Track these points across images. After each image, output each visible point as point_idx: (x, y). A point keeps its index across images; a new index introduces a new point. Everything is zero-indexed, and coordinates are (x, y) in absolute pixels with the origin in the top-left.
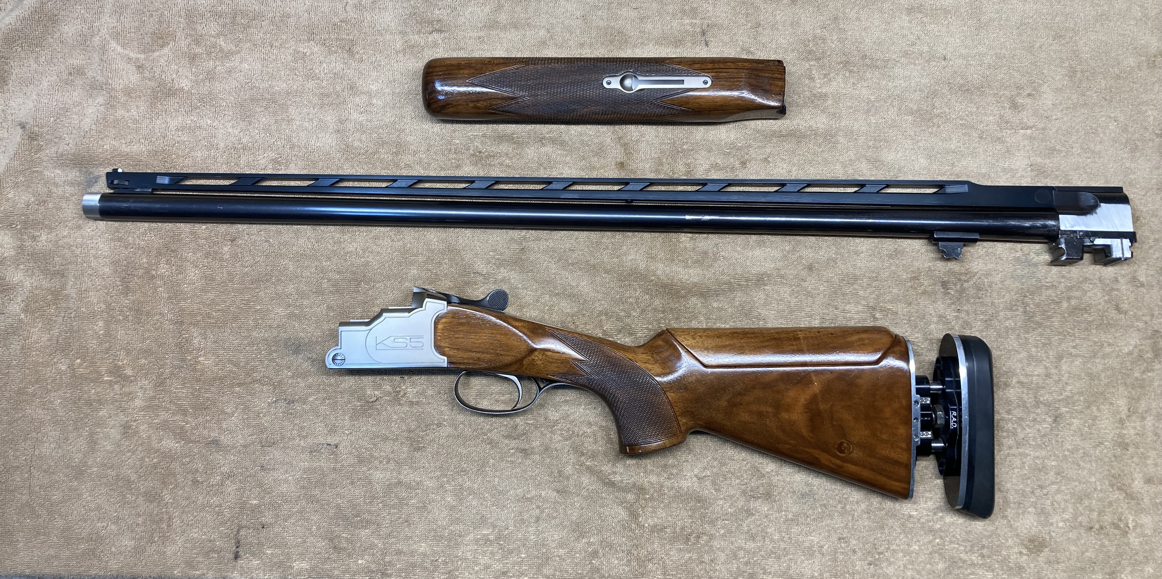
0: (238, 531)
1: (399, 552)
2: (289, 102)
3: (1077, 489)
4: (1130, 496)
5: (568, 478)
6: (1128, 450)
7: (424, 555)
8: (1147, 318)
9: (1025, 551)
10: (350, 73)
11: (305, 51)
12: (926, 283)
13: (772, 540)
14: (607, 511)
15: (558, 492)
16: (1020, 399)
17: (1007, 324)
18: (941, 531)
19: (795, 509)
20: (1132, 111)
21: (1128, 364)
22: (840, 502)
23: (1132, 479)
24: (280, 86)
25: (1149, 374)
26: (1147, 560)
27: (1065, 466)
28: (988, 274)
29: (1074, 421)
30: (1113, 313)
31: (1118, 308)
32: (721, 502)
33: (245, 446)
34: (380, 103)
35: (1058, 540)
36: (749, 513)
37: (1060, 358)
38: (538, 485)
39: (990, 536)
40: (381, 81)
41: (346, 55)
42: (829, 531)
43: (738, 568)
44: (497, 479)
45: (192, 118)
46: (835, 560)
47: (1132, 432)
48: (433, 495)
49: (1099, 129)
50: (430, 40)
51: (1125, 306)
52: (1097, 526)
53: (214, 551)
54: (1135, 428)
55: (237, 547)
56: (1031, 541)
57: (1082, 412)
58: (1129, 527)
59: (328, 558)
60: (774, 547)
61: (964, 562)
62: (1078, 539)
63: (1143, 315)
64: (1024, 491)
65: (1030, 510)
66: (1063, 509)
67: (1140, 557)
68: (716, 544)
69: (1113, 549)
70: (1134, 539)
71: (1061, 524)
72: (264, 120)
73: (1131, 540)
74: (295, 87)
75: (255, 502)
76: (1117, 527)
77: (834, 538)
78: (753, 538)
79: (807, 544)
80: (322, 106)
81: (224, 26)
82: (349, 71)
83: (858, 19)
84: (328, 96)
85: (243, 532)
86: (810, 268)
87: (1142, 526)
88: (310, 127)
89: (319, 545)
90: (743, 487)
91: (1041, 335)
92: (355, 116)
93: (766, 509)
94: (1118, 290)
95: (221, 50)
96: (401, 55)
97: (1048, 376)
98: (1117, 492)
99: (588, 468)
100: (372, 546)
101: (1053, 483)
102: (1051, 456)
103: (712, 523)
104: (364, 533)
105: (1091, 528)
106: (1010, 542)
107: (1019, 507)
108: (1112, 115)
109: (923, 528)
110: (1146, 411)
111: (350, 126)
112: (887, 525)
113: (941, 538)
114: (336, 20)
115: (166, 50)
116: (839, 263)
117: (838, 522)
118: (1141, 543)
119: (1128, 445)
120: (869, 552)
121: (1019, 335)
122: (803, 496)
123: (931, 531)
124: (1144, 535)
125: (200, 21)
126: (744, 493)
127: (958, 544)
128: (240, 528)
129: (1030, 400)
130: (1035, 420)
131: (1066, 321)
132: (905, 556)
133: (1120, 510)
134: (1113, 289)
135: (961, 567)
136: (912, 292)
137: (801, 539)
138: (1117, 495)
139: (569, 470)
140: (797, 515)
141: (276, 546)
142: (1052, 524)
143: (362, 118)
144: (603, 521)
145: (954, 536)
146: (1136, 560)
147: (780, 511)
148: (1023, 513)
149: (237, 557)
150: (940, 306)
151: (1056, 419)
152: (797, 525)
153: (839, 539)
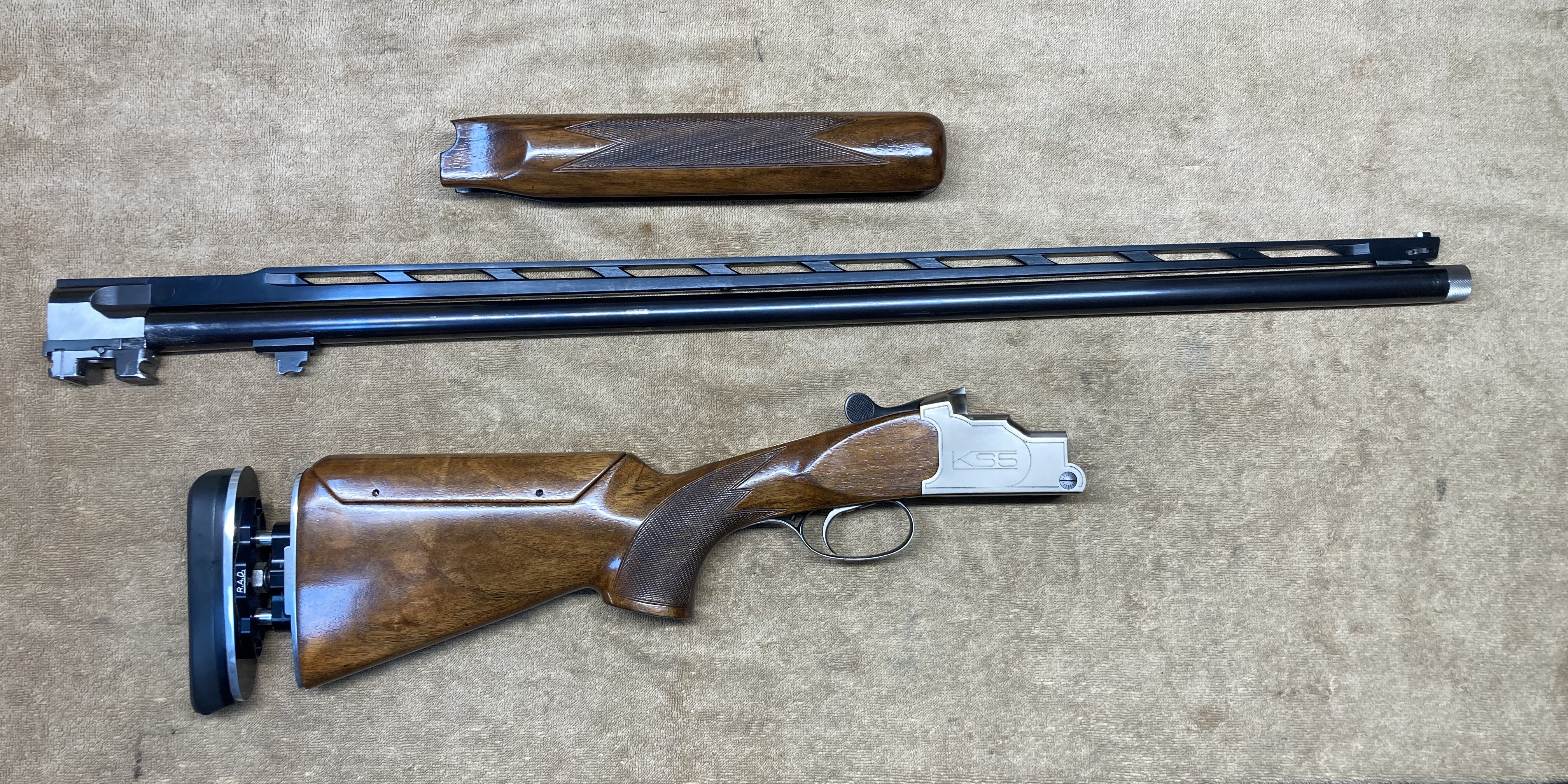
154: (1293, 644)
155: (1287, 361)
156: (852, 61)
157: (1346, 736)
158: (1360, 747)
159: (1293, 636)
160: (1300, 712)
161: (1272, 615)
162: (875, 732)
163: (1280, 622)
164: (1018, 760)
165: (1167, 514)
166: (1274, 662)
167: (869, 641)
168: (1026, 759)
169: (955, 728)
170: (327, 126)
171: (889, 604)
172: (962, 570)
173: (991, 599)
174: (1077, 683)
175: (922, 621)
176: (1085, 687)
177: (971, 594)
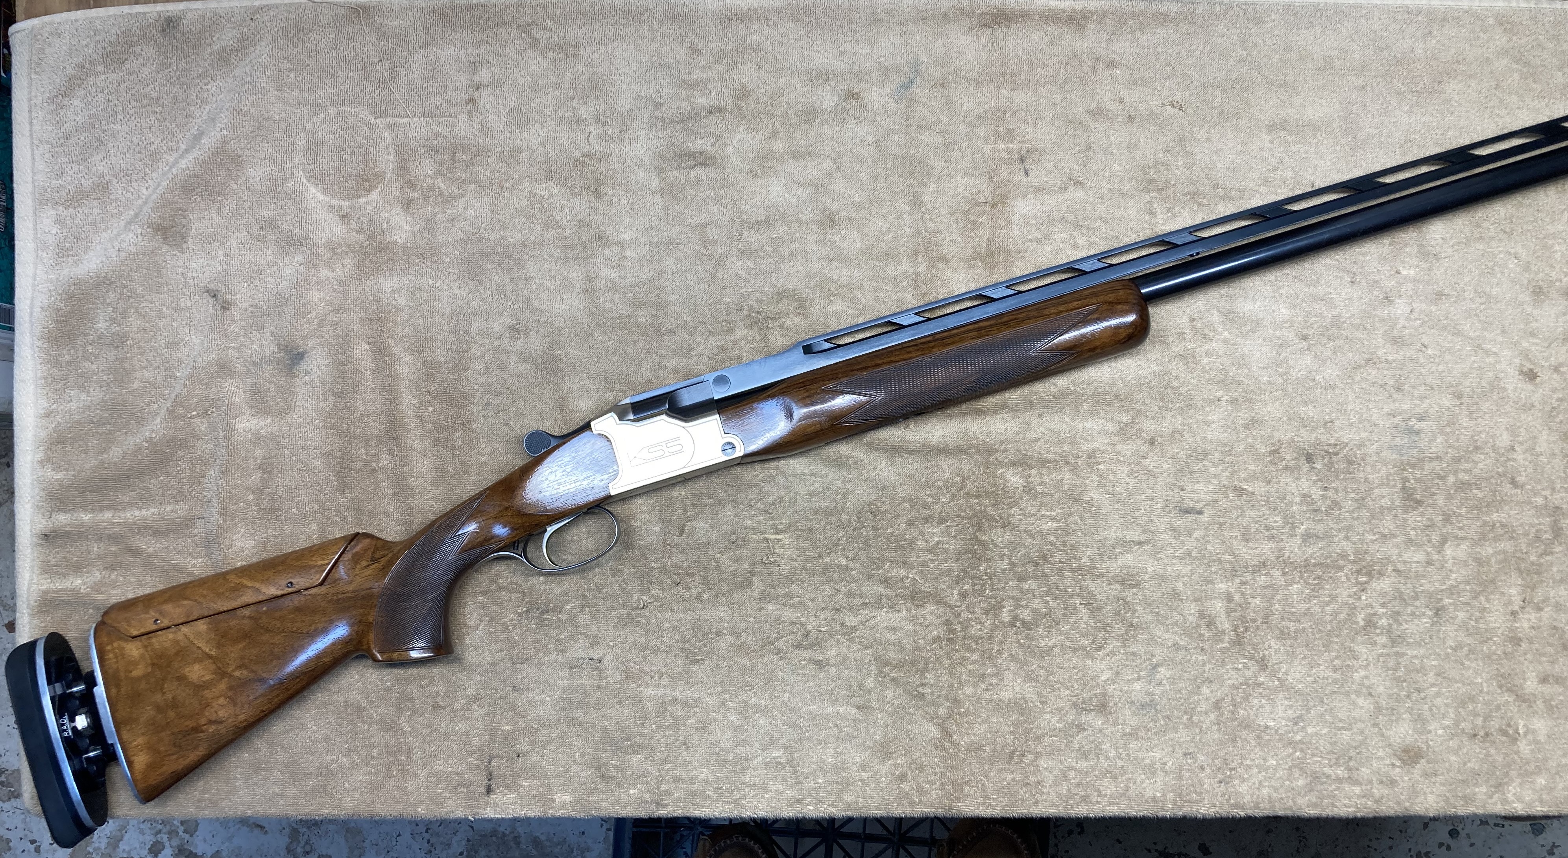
0: (490, 762)
1: (677, 780)
2: (525, 256)
3: (1460, 692)
4: (1522, 698)
5: (869, 692)
6: (1520, 646)
7: (706, 782)
8: (1547, 493)
9: (1398, 763)
10: (598, 218)
11: (543, 193)
12: (1288, 457)
13: (1107, 758)
14: (915, 728)
15: (858, 708)
16: (1397, 590)
17: (1383, 502)
18: (1303, 743)
19: (1134, 721)
20: (1536, 245)
21: (1523, 546)
22: (1185, 713)
23: (1524, 679)
24: (514, 237)
25: (1548, 558)
26: (1538, 771)
27: (1447, 666)
28: (1361, 445)
29: (1459, 614)
30: (1507, 488)
31: (1514, 482)
32: (1048, 716)
33: (493, 664)
34: (634, 255)
35: (1436, 749)
36: (1081, 728)
37: (1444, 541)
38: (835, 700)
39: (1359, 746)
40: (635, 229)
41: (592, 198)
42: (1173, 746)
43: (1069, 790)
44: (787, 695)
45: (410, 277)
46: (1180, 777)
47: (1526, 625)
48: (714, 714)
49: (1496, 268)
50: (692, 176)
51: (1521, 479)
52: (1482, 733)
53: (463, 786)
54: (1529, 620)
55: (489, 780)
56: (1406, 751)
57: (1469, 604)
58: (1519, 734)
59: (595, 789)
60: (1110, 766)
61: (1328, 776)
62: (1459, 748)
63: (1543, 489)
64: (1398, 695)
65: (1404, 716)
66: (1443, 714)
67: (1531, 767)
68: (1043, 763)
69: (1500, 759)
70: (1524, 747)
71: (1440, 732)
72: (497, 278)
73: (1522, 748)
74: (532, 238)
75: (507, 728)
76: (1504, 733)
77: (1179, 753)
78: (1085, 756)
79: (1148, 761)
80: (566, 260)
81: (442, 164)
82: (596, 218)
83: (1208, 139)
84: (572, 247)
85: (494, 763)
86: (1152, 442)
87: (1534, 731)
88: (553, 287)
89: (584, 774)
90: (1074, 699)
91: (1422, 515)
92: (605, 272)
93: (1100, 723)
94: (1514, 460)
95: (441, 194)
96: (658, 196)
97: (1429, 563)
98: (1506, 694)
99: (893, 679)
100: (645, 774)
101: (1433, 685)
102: (1430, 654)
103: (1038, 739)
104: (636, 759)
105: (1475, 735)
106: (1381, 753)
107: (1392, 714)
108: (1513, 251)
109: (1281, 740)
110: (1543, 601)
111: (600, 284)
112: (1240, 737)
113: (1302, 750)
114: (578, 154)
115: (374, 195)
116: (1186, 436)
117: (1183, 735)
118: (1532, 751)
119: (1520, 639)
120: (1219, 768)
121: (1396, 516)
122: (1143, 706)
123: (1290, 743)
124: (1536, 742)
125: (413, 159)
126: (1075, 705)
127: (1321, 757)
128: (491, 758)
129: (1408, 591)
130: (1413, 614)
131: (1452, 498)
132: (1260, 772)
133: (1509, 714)
134: (1509, 460)
135: (1325, 783)
136: (1272, 468)
137: (1141, 755)
138: (1507, 697)
139: (870, 682)
140: (1136, 729)
141: (535, 777)
142: (1430, 732)
143: (614, 274)
144: (911, 739)
145: (1316, 748)
146: (1526, 770)
147: (1116, 724)
148: (1397, 720)
149: (489, 791)
150: (1304, 484)
151: (1438, 612)
152: (1137, 739)
153: (1185, 754)
154: (1488, 693)
155: (1489, 445)
156: (1107, 174)
157: (1532, 773)
158: (1544, 782)
159: (1488, 686)
160: (1493, 752)
161: (1469, 668)
162: (1120, 763)
163: (1477, 673)
164: (1243, 788)
165: (1378, 579)
166: (1470, 707)
167: (1116, 686)
168: (1250, 787)
169: (1189, 761)
170: (646, 233)
171: (1134, 654)
172: (1198, 626)
173: (1223, 651)
174: (1296, 724)
175: (1162, 670)
176: (1303, 728)
177: (1206, 647)
